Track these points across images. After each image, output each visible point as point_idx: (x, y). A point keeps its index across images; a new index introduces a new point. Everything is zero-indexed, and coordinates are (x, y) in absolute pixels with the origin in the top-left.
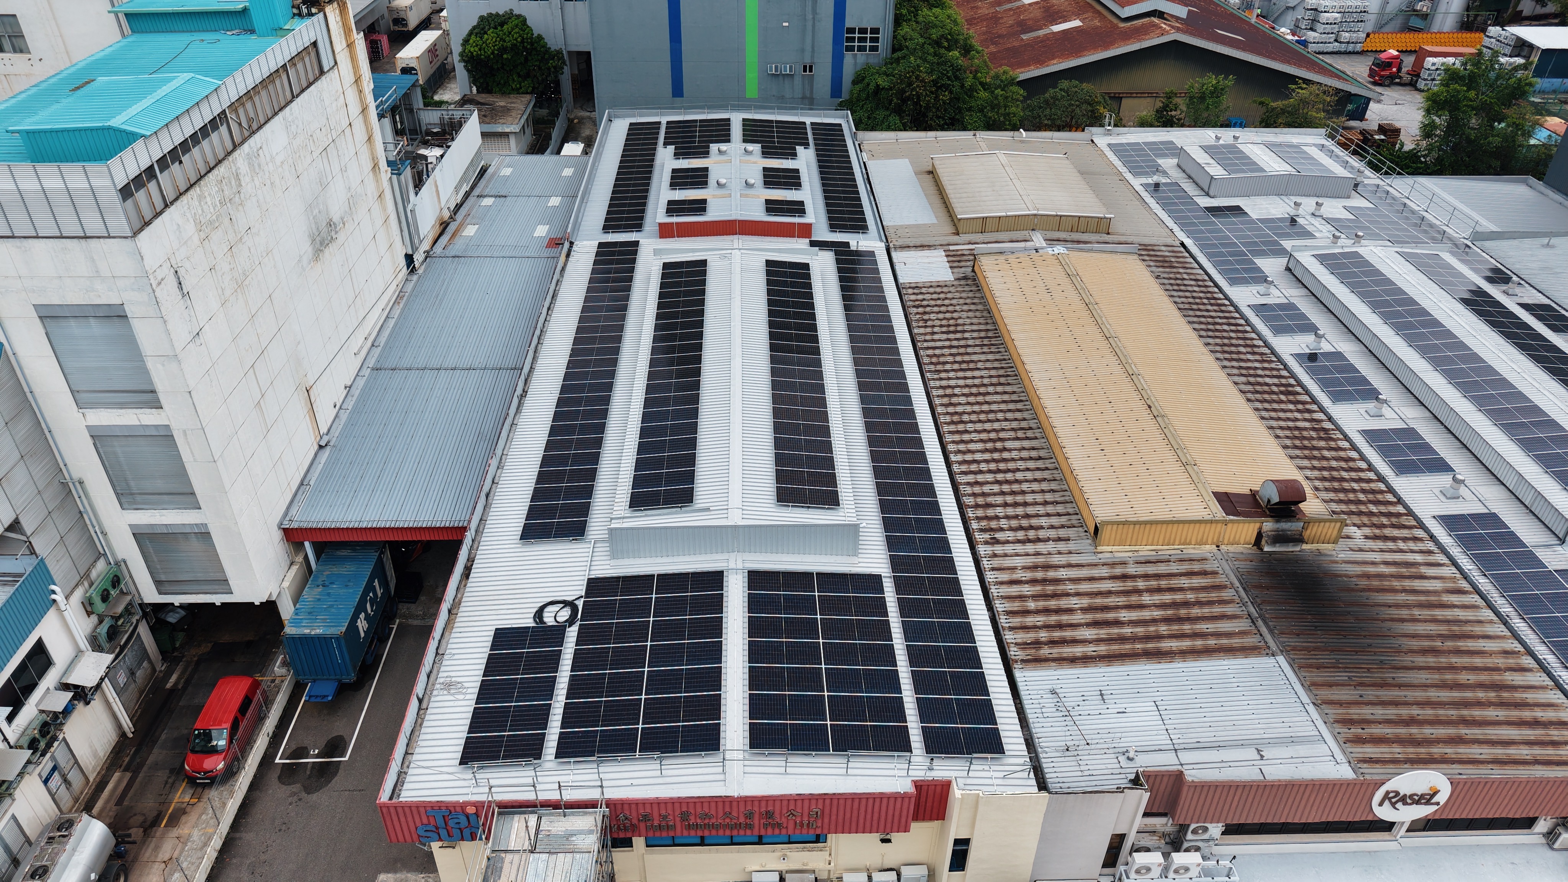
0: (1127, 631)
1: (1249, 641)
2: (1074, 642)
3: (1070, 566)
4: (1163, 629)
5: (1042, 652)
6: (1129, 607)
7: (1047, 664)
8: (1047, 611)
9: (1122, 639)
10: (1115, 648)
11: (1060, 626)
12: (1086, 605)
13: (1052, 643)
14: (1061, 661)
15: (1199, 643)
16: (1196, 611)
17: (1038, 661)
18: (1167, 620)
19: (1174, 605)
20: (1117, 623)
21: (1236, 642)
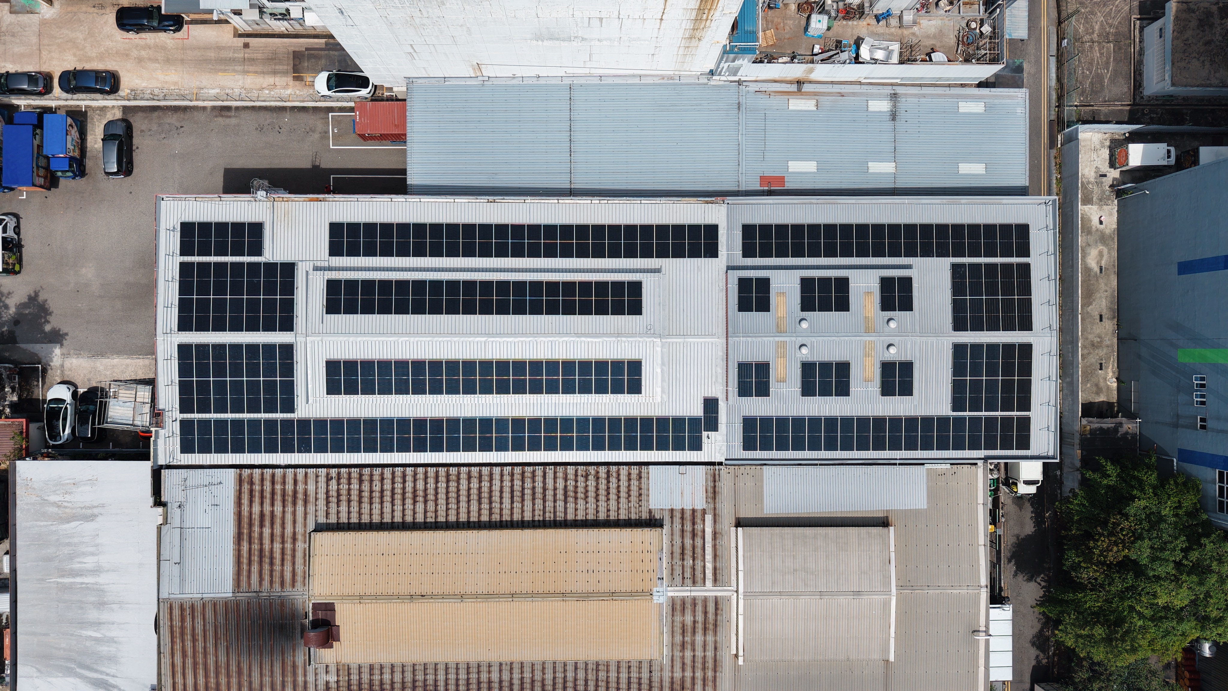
0: (256, 529)
1: (244, 584)
2: (251, 502)
3: (306, 514)
4: (256, 547)
5: (246, 484)
6: (272, 535)
7: (238, 484)
8: (273, 493)
9: (251, 525)
10: (245, 520)
11: (262, 497)
12: (275, 513)
13: (251, 491)
14: (240, 493)
15: (245, 561)
16: (266, 567)
17: (240, 481)
18: (261, 551)
19: (272, 558)
20: (262, 526)
21: (244, 578)
